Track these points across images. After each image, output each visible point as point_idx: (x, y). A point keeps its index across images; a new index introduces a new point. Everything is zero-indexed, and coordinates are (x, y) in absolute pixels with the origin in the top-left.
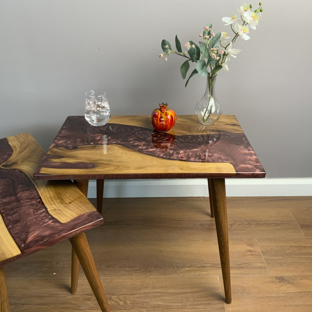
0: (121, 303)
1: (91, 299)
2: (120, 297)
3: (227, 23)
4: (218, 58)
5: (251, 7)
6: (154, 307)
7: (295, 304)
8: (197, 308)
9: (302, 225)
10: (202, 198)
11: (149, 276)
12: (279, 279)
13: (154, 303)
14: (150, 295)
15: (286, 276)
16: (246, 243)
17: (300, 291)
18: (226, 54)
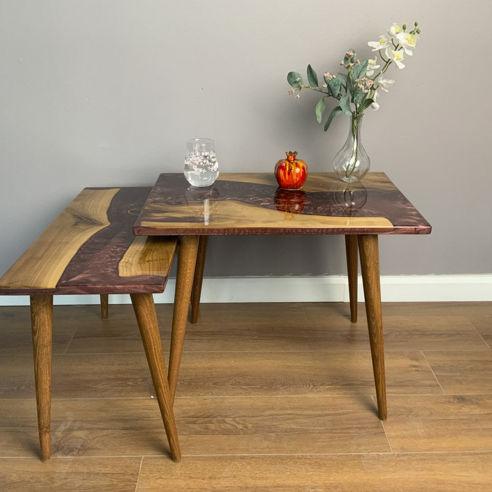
0: (240, 427)
1: (197, 422)
2: (237, 419)
3: (375, 48)
4: (366, 91)
5: (404, 28)
6: (286, 431)
7: (482, 428)
8: (346, 433)
9: (485, 335)
10: (341, 304)
11: (275, 395)
12: (458, 399)
13: (285, 426)
14: (278, 417)
15: (466, 396)
16: (409, 357)
17: (489, 413)
18: (375, 87)
